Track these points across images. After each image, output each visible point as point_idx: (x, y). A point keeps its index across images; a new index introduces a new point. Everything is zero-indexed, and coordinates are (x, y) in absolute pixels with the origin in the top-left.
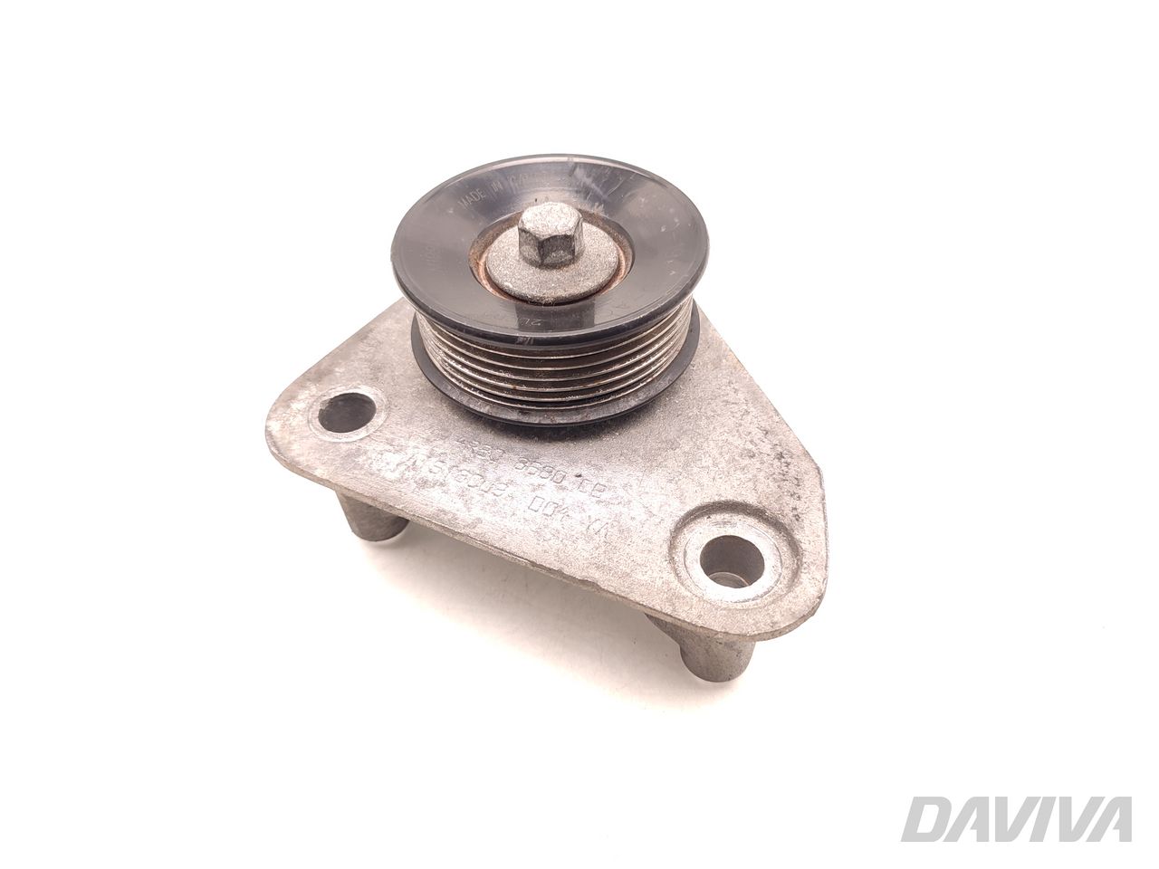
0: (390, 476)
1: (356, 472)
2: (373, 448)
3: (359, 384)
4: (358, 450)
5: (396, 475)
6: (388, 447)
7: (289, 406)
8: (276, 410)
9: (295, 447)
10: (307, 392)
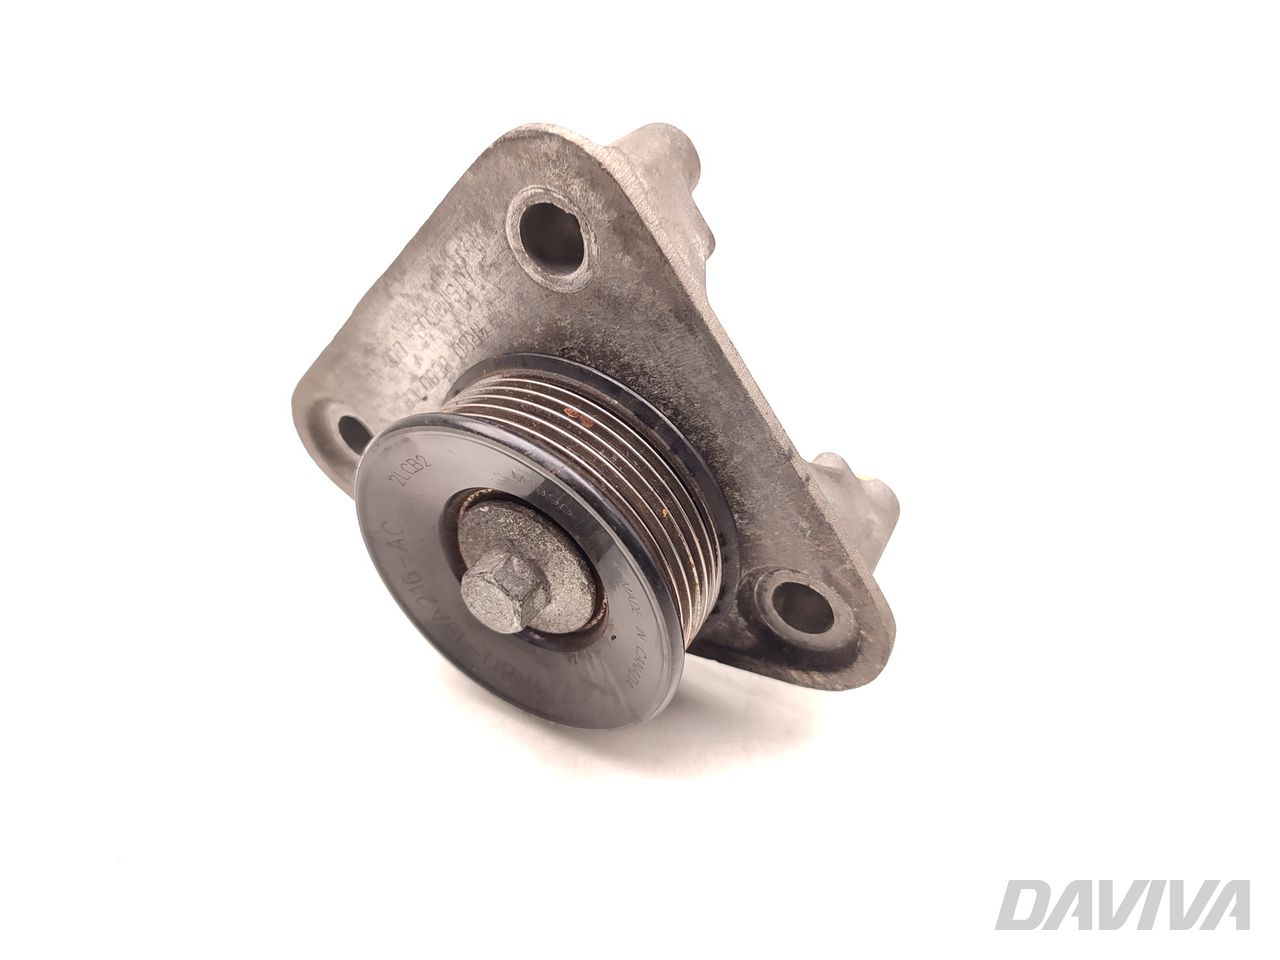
0: (452, 246)
1: (463, 214)
2: (492, 246)
3: (594, 273)
4: (492, 230)
5: (452, 252)
6: (489, 261)
7: (578, 175)
8: (579, 157)
9: (510, 161)
10: (599, 206)
